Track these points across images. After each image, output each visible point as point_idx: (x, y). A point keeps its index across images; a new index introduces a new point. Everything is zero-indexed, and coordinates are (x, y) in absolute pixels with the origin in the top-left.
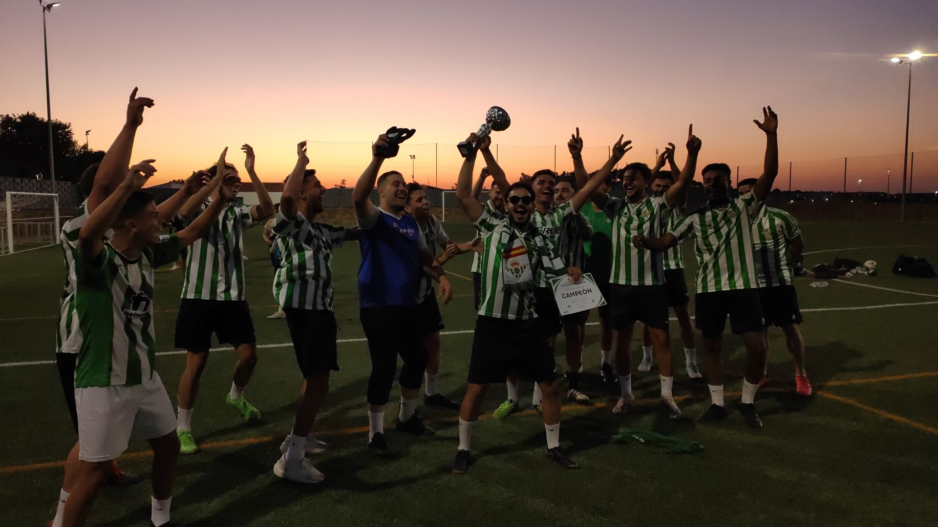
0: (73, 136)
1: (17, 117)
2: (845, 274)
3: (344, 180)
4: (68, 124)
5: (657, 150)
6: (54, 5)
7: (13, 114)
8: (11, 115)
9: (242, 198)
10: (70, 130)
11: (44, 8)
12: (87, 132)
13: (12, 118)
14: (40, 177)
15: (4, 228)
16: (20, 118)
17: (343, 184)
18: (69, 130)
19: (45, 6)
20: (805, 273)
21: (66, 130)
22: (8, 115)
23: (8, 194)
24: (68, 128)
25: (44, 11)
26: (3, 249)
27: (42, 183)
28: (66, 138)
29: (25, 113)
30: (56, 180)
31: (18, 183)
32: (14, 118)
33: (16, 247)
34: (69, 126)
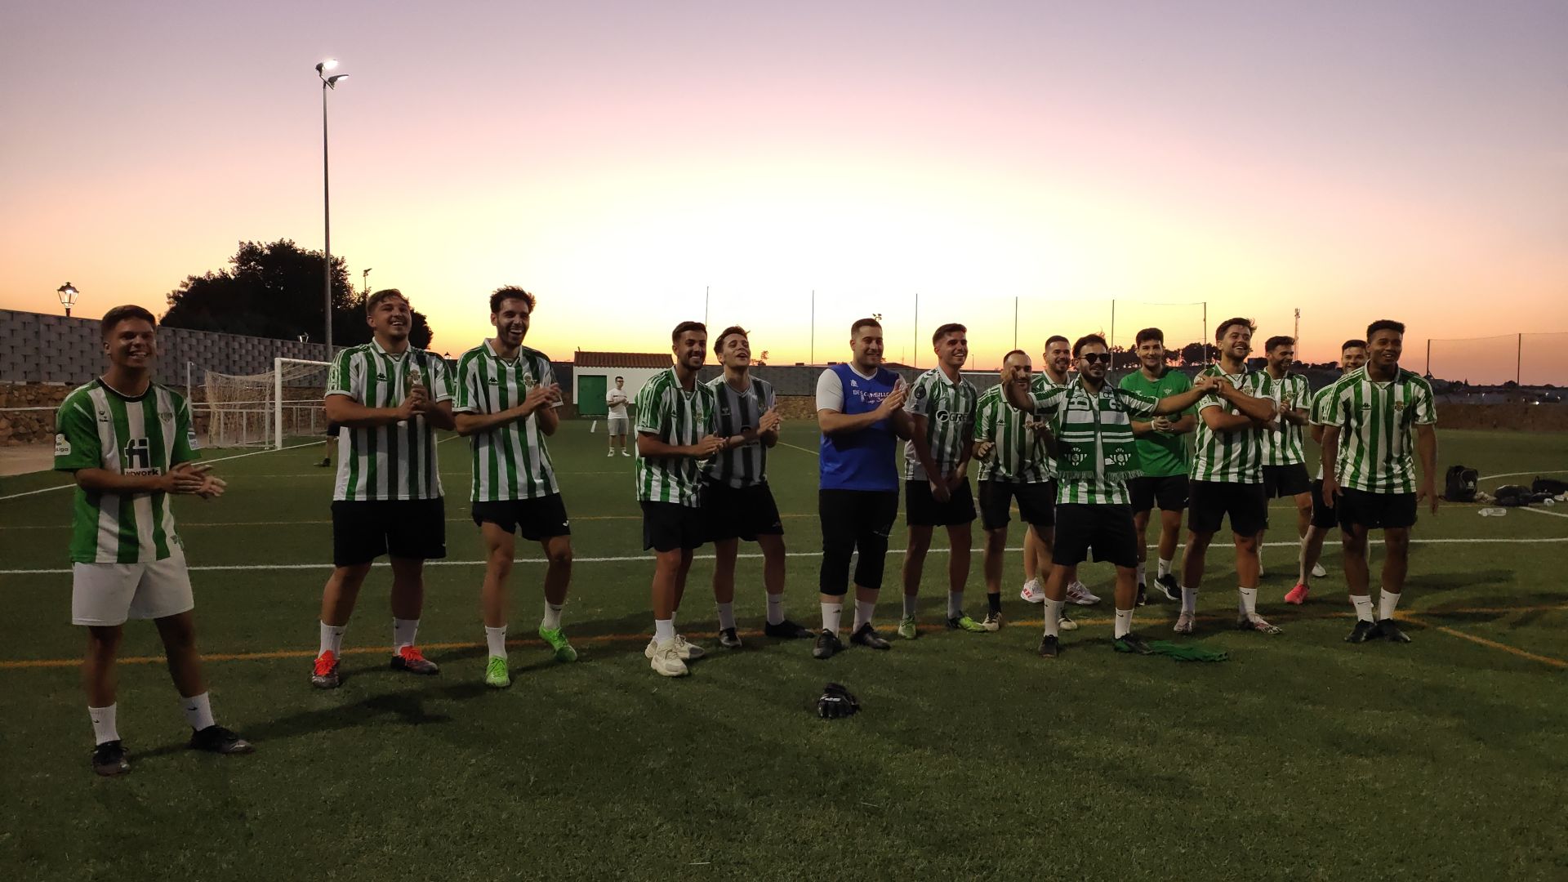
0: (348, 277)
1: (264, 246)
2: (1542, 501)
3: (765, 352)
4: (340, 259)
5: (1297, 310)
6: (339, 79)
7: (259, 243)
8: (255, 244)
9: (606, 376)
10: (345, 267)
11: (325, 83)
12: (366, 271)
13: (256, 249)
14: (304, 339)
15: (271, 411)
16: (269, 248)
17: (765, 358)
18: (342, 267)
19: (327, 80)
20: (1482, 498)
21: (338, 268)
22: (251, 243)
23: (278, 361)
24: (341, 264)
25: (325, 85)
26: (267, 443)
27: (312, 348)
28: (338, 281)
29: (277, 241)
30: (333, 344)
31: (277, 348)
32: (259, 247)
33: (284, 443)
34: (343, 262)
